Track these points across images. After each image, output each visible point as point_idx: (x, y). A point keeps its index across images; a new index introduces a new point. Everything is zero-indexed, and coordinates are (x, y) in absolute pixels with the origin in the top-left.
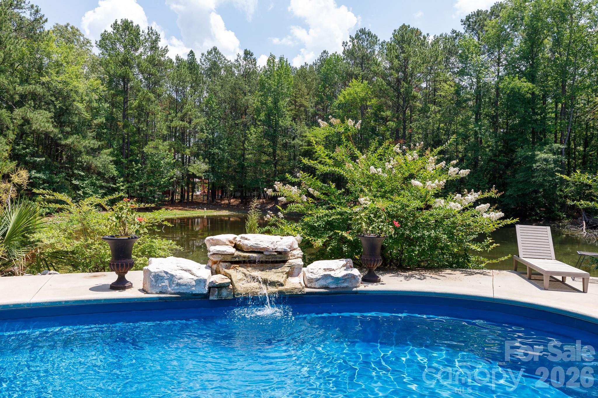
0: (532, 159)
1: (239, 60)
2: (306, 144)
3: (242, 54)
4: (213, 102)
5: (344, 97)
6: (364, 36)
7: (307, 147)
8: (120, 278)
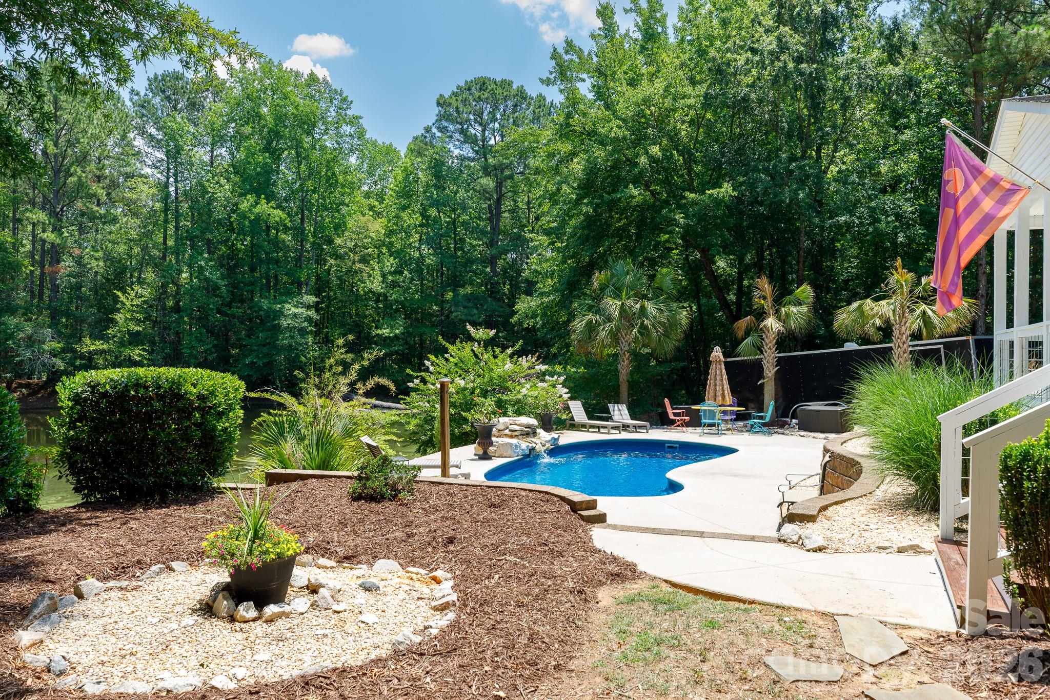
0: (281, 314)
8: (485, 452)
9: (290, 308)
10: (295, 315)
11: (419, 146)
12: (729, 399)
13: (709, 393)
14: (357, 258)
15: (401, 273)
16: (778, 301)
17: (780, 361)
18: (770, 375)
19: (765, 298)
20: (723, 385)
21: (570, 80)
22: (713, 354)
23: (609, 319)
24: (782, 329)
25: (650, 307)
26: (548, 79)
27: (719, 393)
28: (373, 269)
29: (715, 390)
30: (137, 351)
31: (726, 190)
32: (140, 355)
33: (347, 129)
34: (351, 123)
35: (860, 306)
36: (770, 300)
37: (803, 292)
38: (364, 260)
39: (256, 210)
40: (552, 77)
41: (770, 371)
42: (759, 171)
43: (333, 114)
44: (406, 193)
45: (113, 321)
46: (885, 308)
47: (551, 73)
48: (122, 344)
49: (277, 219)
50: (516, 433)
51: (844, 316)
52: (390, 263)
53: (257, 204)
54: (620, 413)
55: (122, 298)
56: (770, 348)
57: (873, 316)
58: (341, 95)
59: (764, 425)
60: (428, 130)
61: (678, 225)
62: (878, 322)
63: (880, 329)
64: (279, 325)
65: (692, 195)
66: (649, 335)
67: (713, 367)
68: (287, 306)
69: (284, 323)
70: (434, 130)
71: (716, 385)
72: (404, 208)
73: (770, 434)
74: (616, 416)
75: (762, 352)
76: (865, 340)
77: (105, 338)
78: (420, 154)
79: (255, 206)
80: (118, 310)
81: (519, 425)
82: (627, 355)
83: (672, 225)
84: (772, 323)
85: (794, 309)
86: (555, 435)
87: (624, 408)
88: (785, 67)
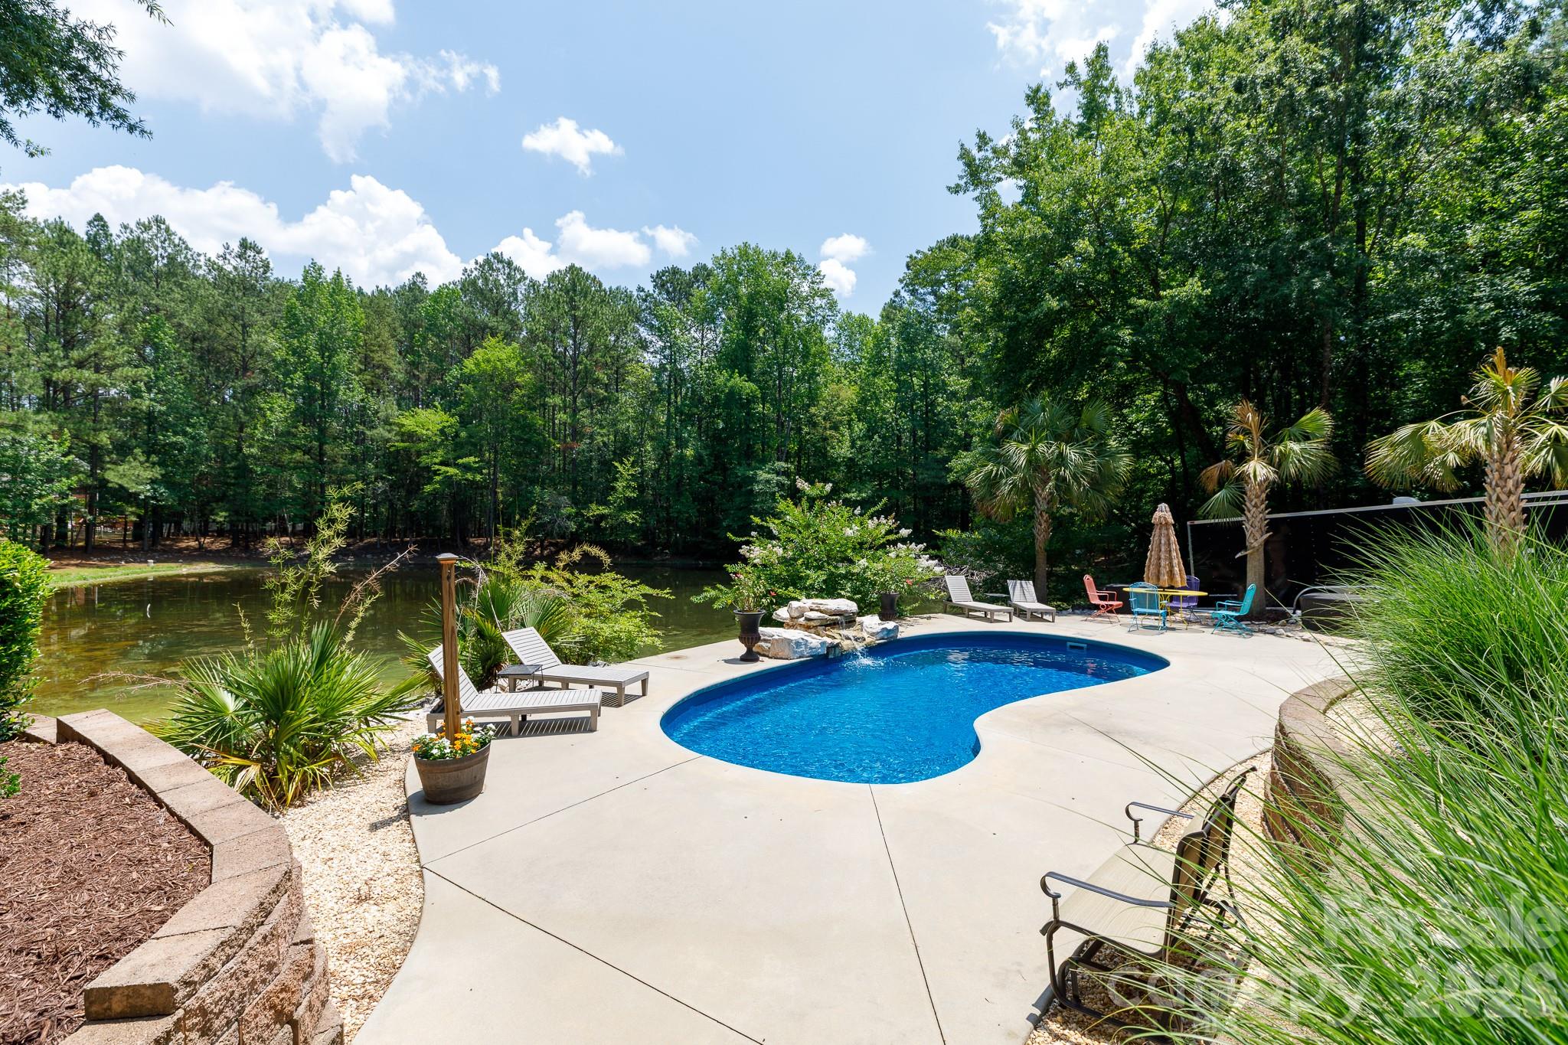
0: (753, 480)
1: (228, 256)
2: (399, 438)
3: (235, 247)
4: (165, 334)
5: (477, 365)
6: (500, 266)
7: (402, 444)
8: (749, 651)
9: (762, 475)
10: (768, 481)
11: (891, 311)
12: (1180, 578)
13: (1150, 570)
14: (828, 425)
15: (871, 438)
16: (1271, 435)
17: (1273, 525)
18: (1256, 544)
19: (1247, 432)
20: (1171, 559)
21: (988, 184)
22: (1157, 514)
23: (1013, 470)
24: (1272, 476)
25: (1072, 454)
26: (958, 186)
27: (1164, 571)
28: (843, 436)
29: (1159, 565)
30: (631, 515)
31: (1193, 288)
32: (633, 519)
33: (818, 302)
34: (822, 296)
35: (1415, 433)
36: (1256, 435)
37: (1313, 420)
38: (835, 428)
39: (729, 384)
40: (962, 182)
41: (1256, 538)
42: (1250, 260)
43: (807, 289)
44: (877, 360)
45: (614, 489)
46: (1468, 433)
47: (961, 177)
48: (621, 509)
49: (748, 391)
50: (812, 623)
51: (1383, 451)
52: (859, 427)
53: (731, 377)
54: (1024, 593)
55: (620, 469)
56: (1255, 506)
57: (1444, 450)
58: (814, 270)
59: (1239, 619)
60: (897, 294)
61: (1122, 344)
62: (1452, 459)
63: (1457, 471)
64: (752, 491)
65: (1142, 301)
66: (1069, 489)
67: (1156, 532)
68: (760, 472)
69: (756, 488)
70: (903, 293)
71: (1159, 558)
72: (875, 374)
73: (1251, 633)
74: (1017, 598)
75: (1243, 511)
76: (1433, 491)
77: (606, 503)
78: (891, 320)
79: (728, 380)
80: (616, 479)
81: (821, 612)
82: (1046, 516)
83: (1113, 344)
84: (1258, 469)
85: (1296, 447)
86: (890, 625)
87: (1029, 586)
88: (1292, 95)
